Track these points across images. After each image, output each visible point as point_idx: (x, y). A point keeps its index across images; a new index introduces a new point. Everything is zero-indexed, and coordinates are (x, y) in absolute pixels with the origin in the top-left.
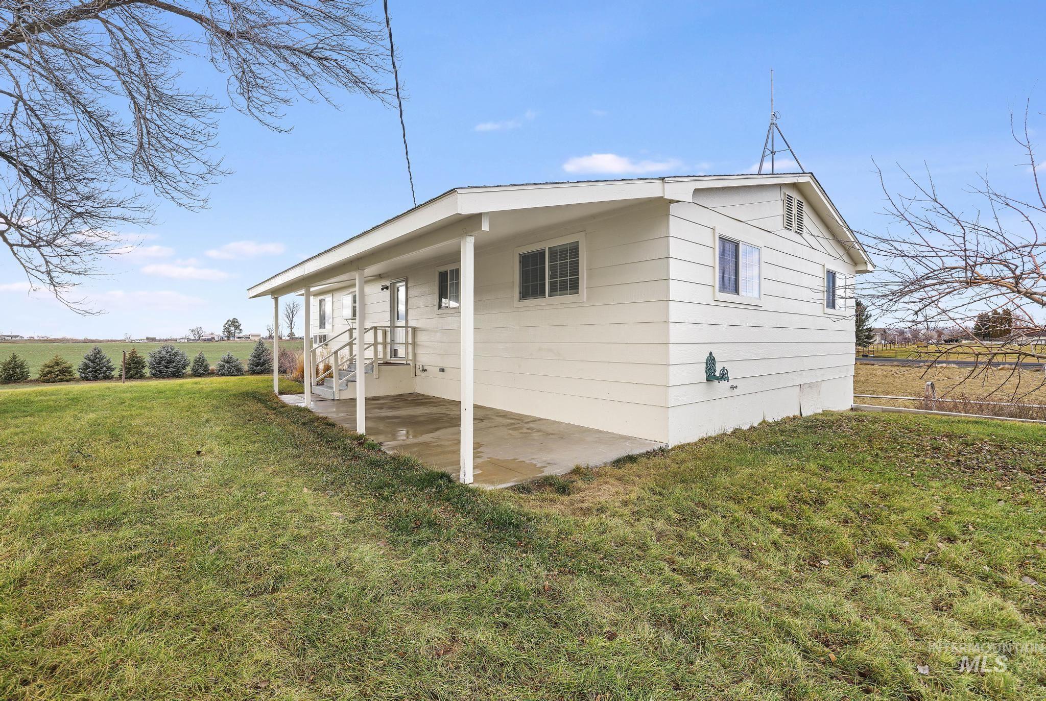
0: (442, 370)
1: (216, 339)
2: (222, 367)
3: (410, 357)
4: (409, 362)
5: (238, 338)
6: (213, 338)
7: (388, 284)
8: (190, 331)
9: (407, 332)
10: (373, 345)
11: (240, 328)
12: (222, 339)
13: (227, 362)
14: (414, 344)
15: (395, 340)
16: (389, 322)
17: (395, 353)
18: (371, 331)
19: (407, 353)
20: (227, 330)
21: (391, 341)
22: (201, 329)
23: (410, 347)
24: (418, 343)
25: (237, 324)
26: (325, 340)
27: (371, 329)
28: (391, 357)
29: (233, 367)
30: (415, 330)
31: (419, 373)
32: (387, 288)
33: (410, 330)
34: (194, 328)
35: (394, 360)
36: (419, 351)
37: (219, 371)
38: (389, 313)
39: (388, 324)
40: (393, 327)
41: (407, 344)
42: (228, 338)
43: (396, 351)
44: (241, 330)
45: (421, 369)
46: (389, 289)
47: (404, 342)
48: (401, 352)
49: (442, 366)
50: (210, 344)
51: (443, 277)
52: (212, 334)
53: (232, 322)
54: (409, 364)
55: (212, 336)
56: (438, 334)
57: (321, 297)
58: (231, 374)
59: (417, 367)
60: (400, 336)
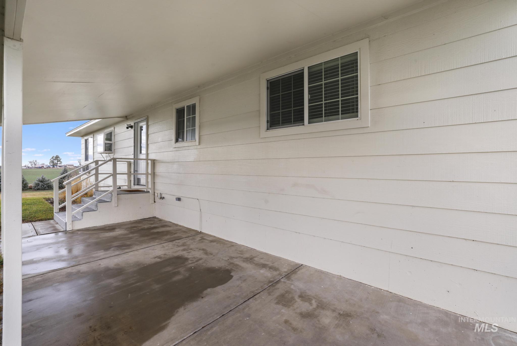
0: (179, 199)
1: (45, 167)
2: (38, 185)
3: (150, 186)
4: (149, 190)
5: (59, 166)
6: (43, 167)
7: (132, 124)
8: (29, 163)
9: (147, 164)
10: (112, 175)
11: (61, 161)
12: (49, 167)
13: (42, 182)
14: (154, 174)
15: (138, 170)
16: (133, 155)
17: (138, 182)
18: (109, 162)
19: (147, 182)
20: (52, 162)
21: (134, 171)
22: (36, 161)
23: (150, 177)
24: (157, 174)
25: (59, 159)
26: (87, 169)
27: (110, 160)
28: (134, 185)
29: (45, 184)
30: (154, 162)
31: (157, 199)
32: (131, 127)
33: (149, 162)
34: (32, 161)
35: (137, 187)
36: (158, 180)
37: (35, 187)
38: (133, 148)
39: (132, 157)
40: (136, 159)
41: (147, 174)
42: (53, 166)
43: (139, 180)
44: (61, 162)
45: (159, 197)
46: (133, 129)
47: (145, 173)
48: (143, 181)
49: (179, 195)
50: (40, 170)
51: (180, 113)
52: (43, 164)
53: (56, 157)
54: (148, 192)
55: (43, 165)
56: (175, 166)
57: (86, 138)
58: (44, 189)
59: (156, 194)
60: (142, 166)
